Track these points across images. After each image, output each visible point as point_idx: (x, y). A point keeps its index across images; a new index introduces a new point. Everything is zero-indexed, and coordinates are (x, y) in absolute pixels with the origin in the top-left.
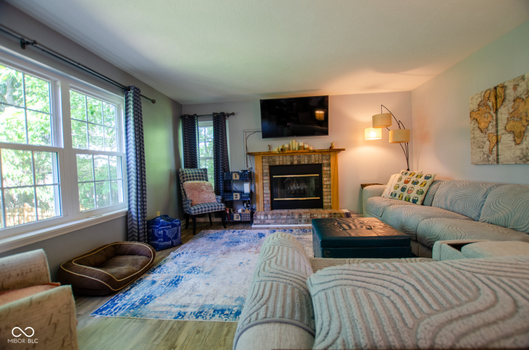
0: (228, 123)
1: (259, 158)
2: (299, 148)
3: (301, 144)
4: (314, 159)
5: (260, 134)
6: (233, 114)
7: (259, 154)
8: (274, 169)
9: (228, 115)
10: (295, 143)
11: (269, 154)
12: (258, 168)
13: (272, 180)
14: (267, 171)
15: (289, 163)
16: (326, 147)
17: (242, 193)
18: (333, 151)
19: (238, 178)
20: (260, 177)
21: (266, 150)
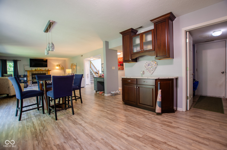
0: (18, 63)
1: (29, 72)
2: (40, 70)
3: (41, 69)
4: (44, 72)
5: (29, 66)
6: (20, 60)
7: (29, 71)
8: (33, 74)
9: (18, 60)
10: (39, 68)
11: (32, 71)
12: (28, 74)
13: (32, 77)
14: (31, 75)
15: (37, 73)
16: (47, 70)
17: (24, 80)
18: (48, 71)
19: (23, 76)
20: (29, 76)
21: (30, 70)
